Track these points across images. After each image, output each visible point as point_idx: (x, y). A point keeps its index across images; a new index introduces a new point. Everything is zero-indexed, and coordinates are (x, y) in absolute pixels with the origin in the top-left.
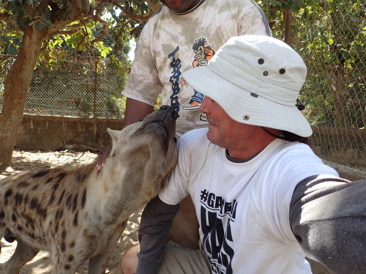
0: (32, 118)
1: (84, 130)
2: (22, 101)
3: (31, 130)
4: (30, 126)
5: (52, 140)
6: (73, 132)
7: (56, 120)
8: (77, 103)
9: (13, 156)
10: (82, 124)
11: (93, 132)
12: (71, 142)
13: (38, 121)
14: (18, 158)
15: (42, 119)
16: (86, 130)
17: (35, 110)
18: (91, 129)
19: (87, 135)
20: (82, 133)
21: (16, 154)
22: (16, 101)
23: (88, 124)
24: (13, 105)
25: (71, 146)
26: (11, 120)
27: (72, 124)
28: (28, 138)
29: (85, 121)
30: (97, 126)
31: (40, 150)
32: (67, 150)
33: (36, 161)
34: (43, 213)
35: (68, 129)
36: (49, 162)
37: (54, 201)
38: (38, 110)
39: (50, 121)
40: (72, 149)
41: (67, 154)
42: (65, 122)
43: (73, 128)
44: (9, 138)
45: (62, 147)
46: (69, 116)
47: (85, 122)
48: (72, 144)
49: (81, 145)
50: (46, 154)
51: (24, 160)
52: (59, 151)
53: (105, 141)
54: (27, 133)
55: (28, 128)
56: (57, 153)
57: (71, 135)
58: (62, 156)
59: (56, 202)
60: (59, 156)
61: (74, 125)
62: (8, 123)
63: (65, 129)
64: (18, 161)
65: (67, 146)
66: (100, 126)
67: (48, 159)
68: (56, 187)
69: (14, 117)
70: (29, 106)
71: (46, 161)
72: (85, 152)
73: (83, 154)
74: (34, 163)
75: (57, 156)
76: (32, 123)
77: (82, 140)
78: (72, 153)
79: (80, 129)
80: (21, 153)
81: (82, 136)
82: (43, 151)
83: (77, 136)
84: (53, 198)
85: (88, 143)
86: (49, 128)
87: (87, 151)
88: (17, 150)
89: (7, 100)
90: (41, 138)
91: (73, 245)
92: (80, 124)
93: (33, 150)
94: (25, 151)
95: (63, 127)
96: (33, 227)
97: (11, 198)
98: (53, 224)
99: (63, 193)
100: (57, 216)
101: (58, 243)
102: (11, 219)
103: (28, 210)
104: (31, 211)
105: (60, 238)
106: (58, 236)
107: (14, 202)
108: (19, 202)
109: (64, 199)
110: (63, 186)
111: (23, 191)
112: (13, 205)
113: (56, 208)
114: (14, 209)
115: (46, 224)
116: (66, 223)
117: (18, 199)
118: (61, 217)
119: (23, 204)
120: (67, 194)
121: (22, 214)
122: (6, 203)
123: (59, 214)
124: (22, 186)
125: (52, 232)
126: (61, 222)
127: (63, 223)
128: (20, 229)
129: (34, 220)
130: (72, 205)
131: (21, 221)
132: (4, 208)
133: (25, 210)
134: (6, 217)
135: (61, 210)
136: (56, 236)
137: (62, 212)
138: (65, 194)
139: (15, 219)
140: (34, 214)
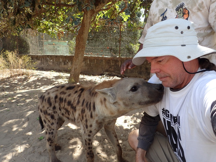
0: (88, 58)
1: (114, 64)
2: (83, 49)
3: (88, 64)
4: (88, 62)
5: (98, 70)
6: (108, 65)
7: (100, 59)
8: (111, 49)
9: (80, 77)
10: (113, 61)
11: (118, 65)
12: (107, 71)
13: (92, 59)
14: (82, 79)
15: (93, 58)
16: (115, 64)
17: (90, 54)
18: (117, 63)
19: (116, 67)
20: (113, 66)
21: (81, 76)
22: (80, 49)
23: (116, 61)
24: (79, 52)
25: (107, 73)
26: (78, 60)
28: (86, 68)
29: (114, 59)
30: (121, 62)
31: (92, 75)
32: (105, 75)
33: (90, 80)
34: (74, 109)
35: (105, 63)
36: (96, 81)
37: (79, 103)
38: (91, 54)
39: (97, 59)
40: (108, 75)
41: (105, 77)
42: (104, 60)
43: (108, 63)
44: (78, 68)
45: (103, 73)
46: (106, 57)
47: (114, 60)
48: (108, 72)
49: (112, 73)
50: (95, 76)
51: (85, 80)
52: (101, 75)
54: (86, 66)
55: (87, 63)
56: (100, 76)
57: (107, 67)
58: (102, 78)
59: (81, 104)
60: (101, 78)
61: (109, 61)
62: (77, 61)
63: (104, 63)
64: (82, 80)
65: (105, 73)
66: (122, 62)
67: (96, 80)
68: (80, 96)
69: (80, 58)
70: (87, 51)
71: (95, 81)
72: (114, 76)
73: (113, 77)
74: (89, 81)
75: (100, 78)
76: (88, 61)
77: (113, 69)
78: (108, 77)
79: (112, 64)
80: (84, 76)
81: (113, 67)
82: (94, 75)
83: (110, 68)
84: (79, 102)
85: (116, 71)
86: (96, 63)
87: (115, 76)
88: (81, 74)
89: (77, 49)
90: (93, 68)
91: (91, 126)
92: (112, 61)
93: (89, 74)
94: (85, 75)
95: (103, 63)
96: (69, 114)
97: (58, 100)
98: (81, 115)
99: (84, 100)
100: (82, 112)
101: (84, 125)
102: (58, 109)
103: (66, 106)
104: (68, 107)
105: (85, 122)
106: (84, 121)
107: (59, 101)
108: (61, 101)
109: (85, 104)
110: (83, 96)
111: (63, 96)
112: (59, 103)
113: (81, 108)
114: (60, 105)
115: (77, 115)
116: (87, 116)
117: (61, 100)
118: (84, 112)
119: (63, 103)
120: (86, 101)
121: (63, 108)
122: (56, 102)
123: (83, 111)
124: (62, 94)
125: (81, 119)
126: (84, 115)
127: (86, 116)
128: (63, 114)
129: (70, 111)
130: (89, 108)
131: (63, 111)
132: (55, 104)
133: (65, 106)
134: (57, 109)
135: (83, 110)
136: (83, 121)
137: (84, 110)
138: (85, 102)
139: (60, 109)
140: (69, 108)
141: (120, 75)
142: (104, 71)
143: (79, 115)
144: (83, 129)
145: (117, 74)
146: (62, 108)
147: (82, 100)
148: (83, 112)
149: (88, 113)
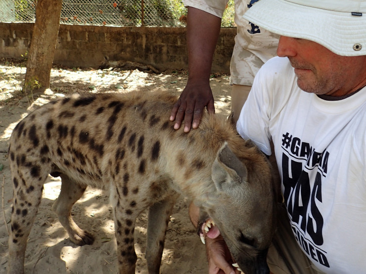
0: (68, 29)
1: (130, 43)
2: (58, 8)
3: (68, 43)
4: (67, 38)
5: (93, 56)
6: (118, 45)
7: (96, 31)
8: (121, 8)
9: (51, 76)
10: (127, 34)
11: (141, 45)
12: (115, 58)
13: (76, 32)
14: (56, 78)
15: (81, 29)
16: (133, 42)
17: (72, 18)
18: (139, 41)
19: (135, 48)
20: (128, 46)
21: (54, 73)
22: (50, 8)
23: (134, 35)
24: (48, 13)
25: (115, 63)
26: (46, 33)
27: (116, 35)
28: (65, 53)
29: (132, 31)
30: (146, 37)
31: (81, 68)
32: (111, 68)
33: (77, 81)
34: (100, 150)
35: (111, 41)
36: (92, 82)
37: (112, 137)
38: (75, 18)
39: (89, 32)
40: (118, 67)
41: (111, 72)
42: (107, 32)
43: (117, 40)
44: (45, 54)
45: (105, 64)
46: (112, 25)
47: (131, 33)
48: (117, 60)
49: (128, 62)
50: (87, 72)
51: (64, 81)
52: (102, 69)
53: (157, 56)
54: (63, 47)
55: (64, 40)
56: (100, 71)
57: (115, 49)
58: (106, 75)
59: (115, 138)
60: (103, 76)
61: (118, 36)
62: (43, 36)
63: (107, 41)
64: (57, 81)
65: (111, 63)
66: (150, 37)
67: (90, 80)
68: (112, 120)
69: (49, 28)
70: (65, 13)
71: (88, 82)
72: (133, 70)
73: (131, 73)
74: (74, 84)
75: (101, 75)
76: (68, 35)
77: (128, 55)
78: (118, 72)
79: (125, 42)
80: (60, 72)
81: (128, 49)
82: (84, 68)
83: (122, 50)
84: (110, 134)
85: (136, 59)
86: (89, 41)
87: (135, 69)
88: (54, 68)
89: (41, 9)
90: (80, 53)
91: (136, 191)
92: (125, 35)
93: (73, 67)
94: (63, 69)
95: (106, 39)
96: (83, 163)
97: (53, 131)
98: (113, 164)
99: (124, 130)
100: (117, 156)
101: (120, 186)
102: (56, 154)
103: (76, 145)
104: (81, 146)
105: (122, 181)
106: (120, 178)
107: (58, 135)
108: (63, 134)
109: (126, 138)
110: (122, 121)
111: (67, 122)
112: (57, 138)
113: (116, 146)
114: (59, 143)
115: (104, 163)
116: (129, 167)
117: (63, 131)
118: (122, 157)
119: (69, 138)
120: (129, 132)
121: (69, 149)
122: (49, 136)
123: (120, 154)
124: (65, 117)
125: (111, 172)
126: (122, 163)
127: (125, 166)
128: (67, 163)
129: (86, 156)
130: (136, 148)
131: (69, 156)
132: (47, 142)
133: (72, 144)
134: (51, 152)
135: (122, 150)
136: (117, 178)
137: (124, 152)
138: (127, 132)
139: (60, 153)
140: (85, 149)
141: (145, 67)
142: (108, 57)
143: (110, 163)
144: (115, 197)
145: (138, 65)
146: (64, 149)
147: (121, 129)
148: (120, 156)
149: (132, 160)
